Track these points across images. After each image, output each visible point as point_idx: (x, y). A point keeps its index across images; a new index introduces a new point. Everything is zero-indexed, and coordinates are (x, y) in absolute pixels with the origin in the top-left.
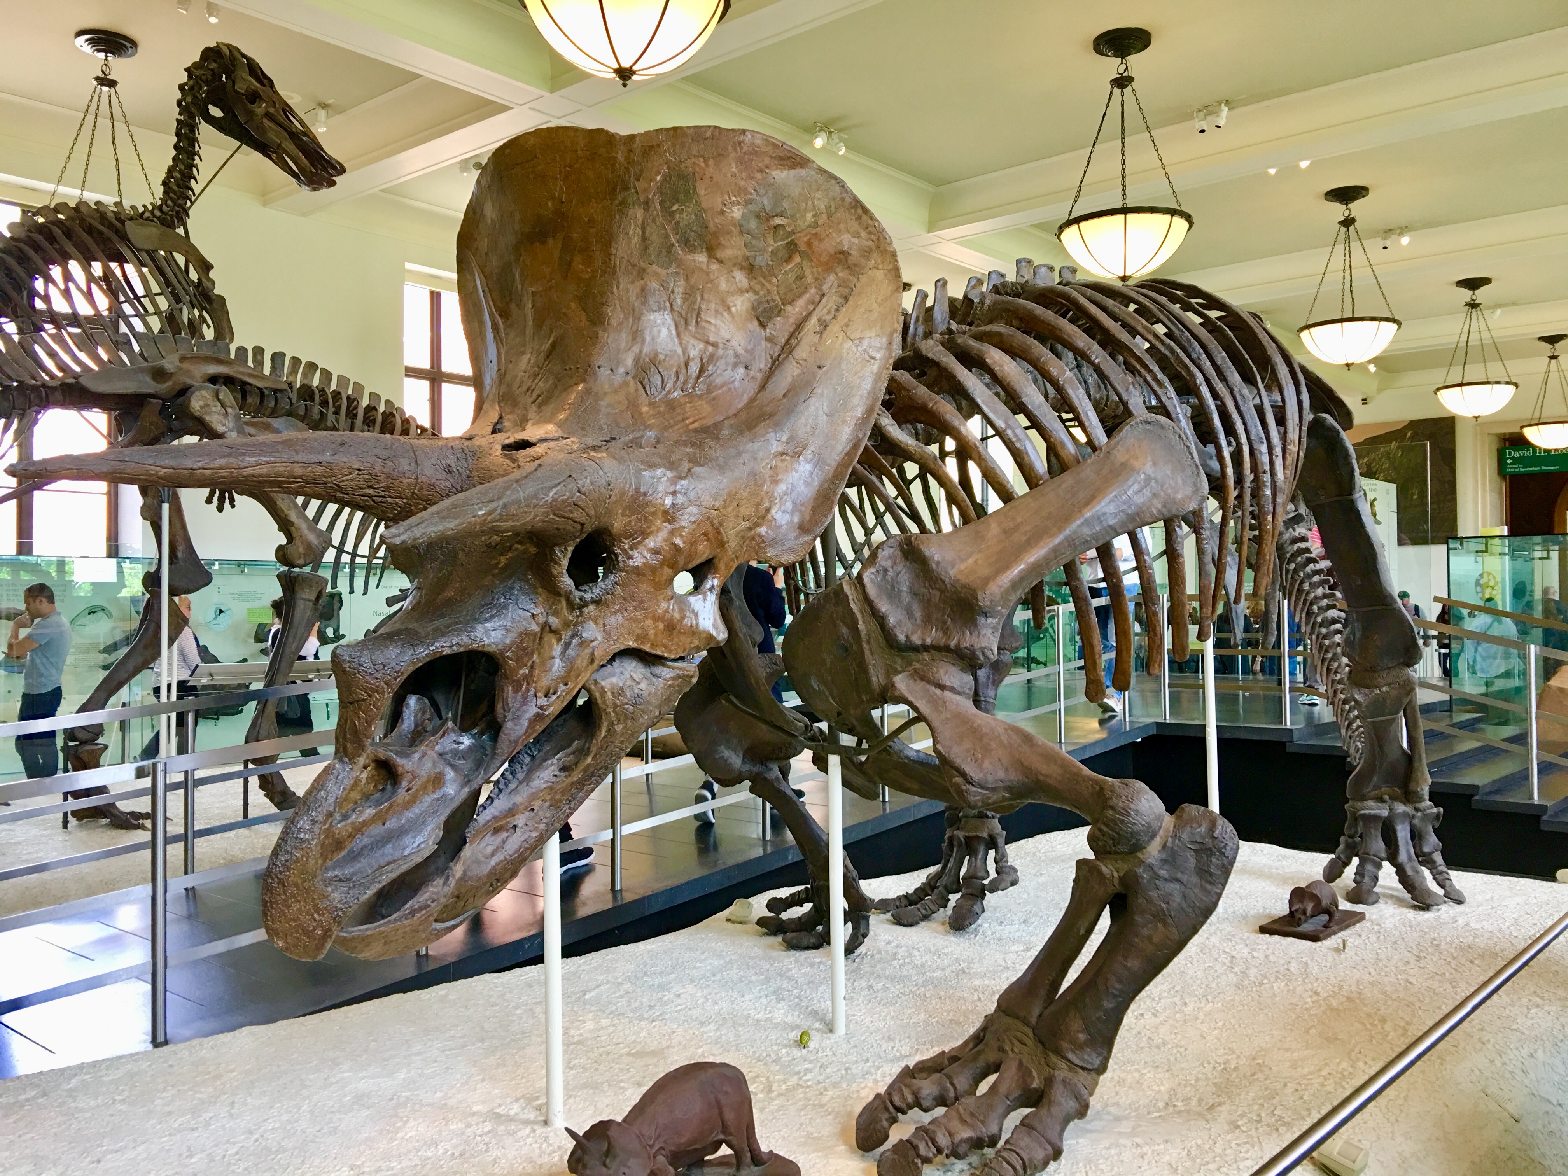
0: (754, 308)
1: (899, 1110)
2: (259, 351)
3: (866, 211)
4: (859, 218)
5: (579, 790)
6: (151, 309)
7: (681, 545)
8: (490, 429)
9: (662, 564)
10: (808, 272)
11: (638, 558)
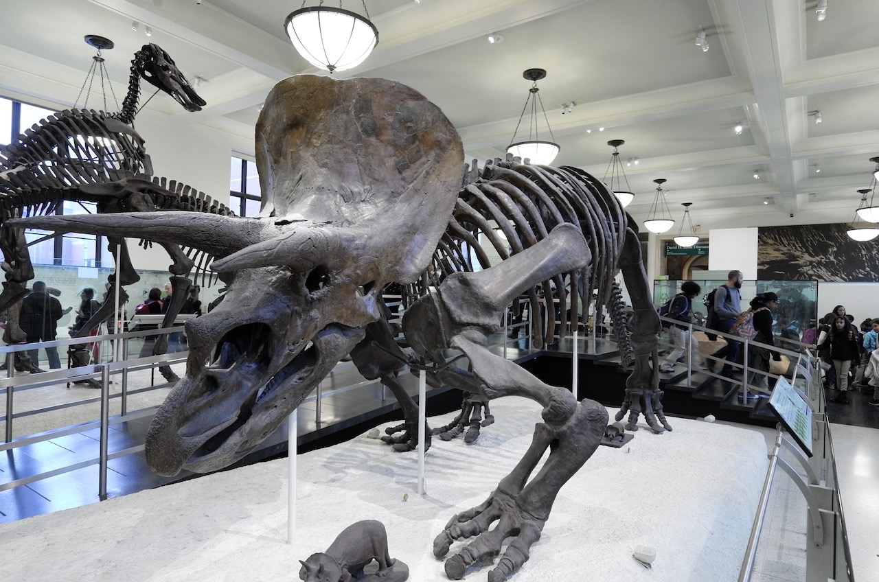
0: (397, 165)
1: (453, 538)
2: (164, 180)
3: (449, 123)
4: (446, 126)
5: (307, 389)
6: (115, 159)
7: (360, 274)
8: (269, 215)
9: (351, 282)
11: (339, 279)
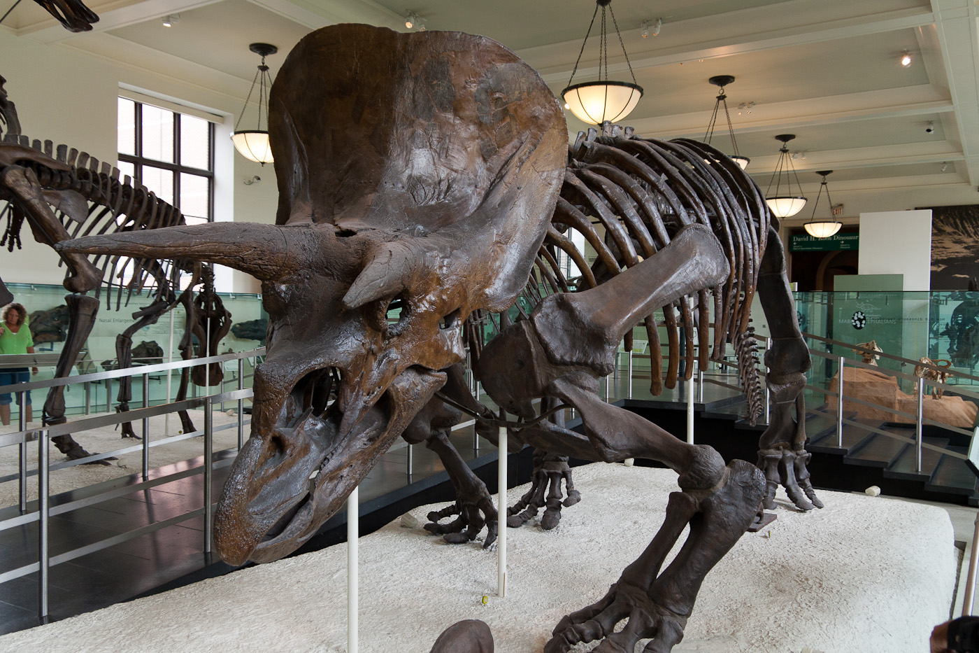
0: (481, 149)
1: (571, 642)
3: (550, 92)
5: (377, 453)
7: (447, 300)
9: (435, 311)
10: (514, 128)
11: (422, 307)
